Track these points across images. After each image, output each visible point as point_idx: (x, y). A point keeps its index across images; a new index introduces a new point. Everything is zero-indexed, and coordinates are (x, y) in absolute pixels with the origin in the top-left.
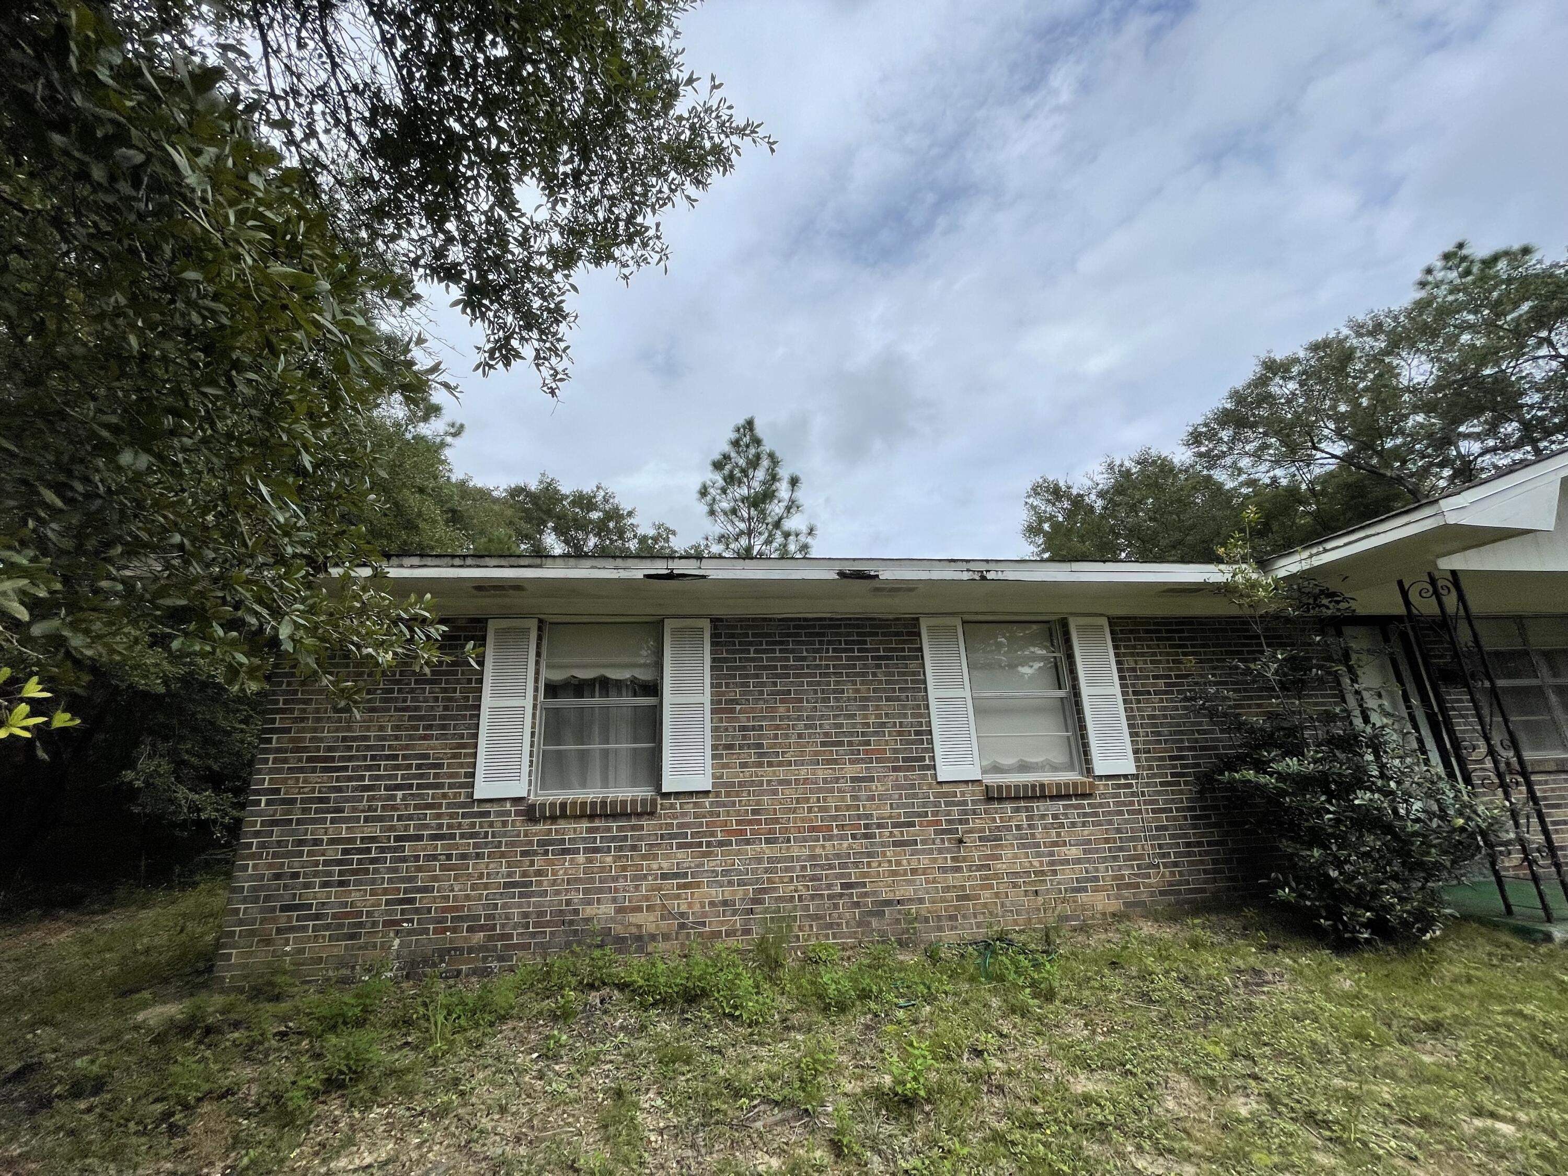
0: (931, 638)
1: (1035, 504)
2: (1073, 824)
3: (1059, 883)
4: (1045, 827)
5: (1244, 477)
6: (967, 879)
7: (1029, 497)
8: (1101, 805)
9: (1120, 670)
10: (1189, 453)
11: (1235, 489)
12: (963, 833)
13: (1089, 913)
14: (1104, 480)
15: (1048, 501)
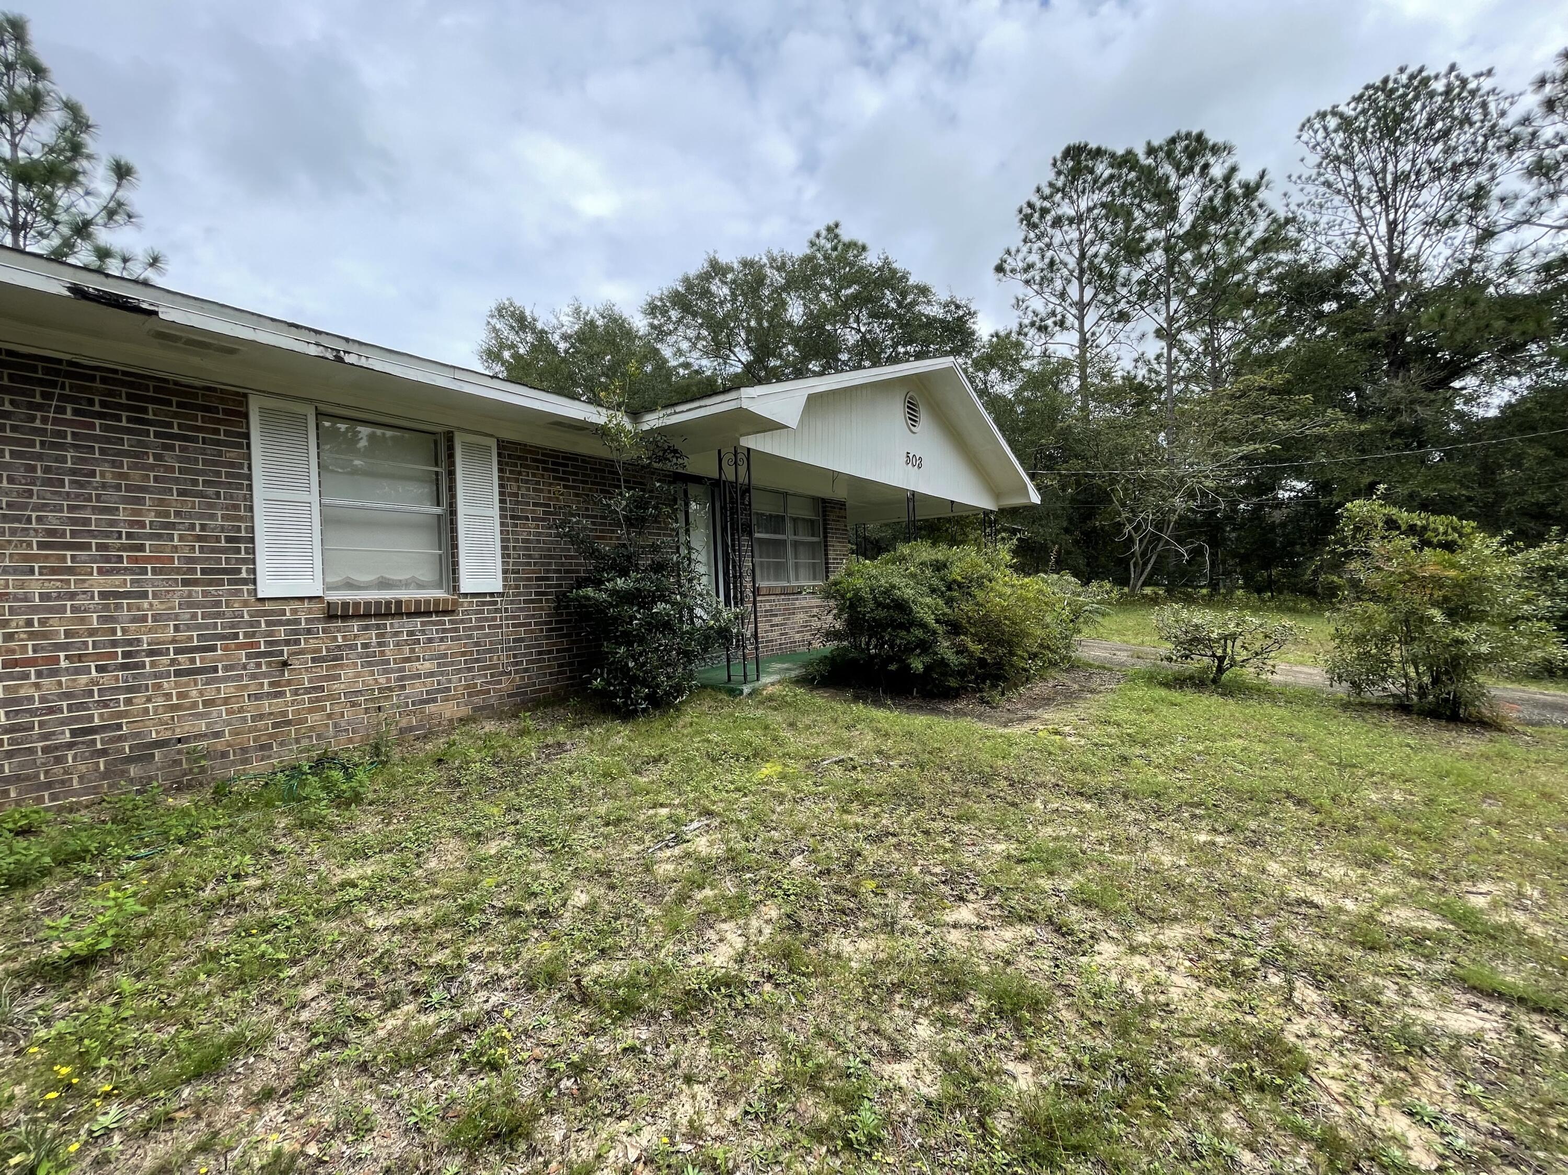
0: (264, 421)
1: (498, 326)
2: (430, 640)
3: (406, 697)
4: (397, 644)
5: (682, 360)
6: (288, 705)
7: (492, 316)
8: (462, 621)
9: (501, 494)
10: (645, 322)
11: (675, 368)
12: (290, 655)
13: (436, 722)
14: (571, 326)
15: (512, 328)
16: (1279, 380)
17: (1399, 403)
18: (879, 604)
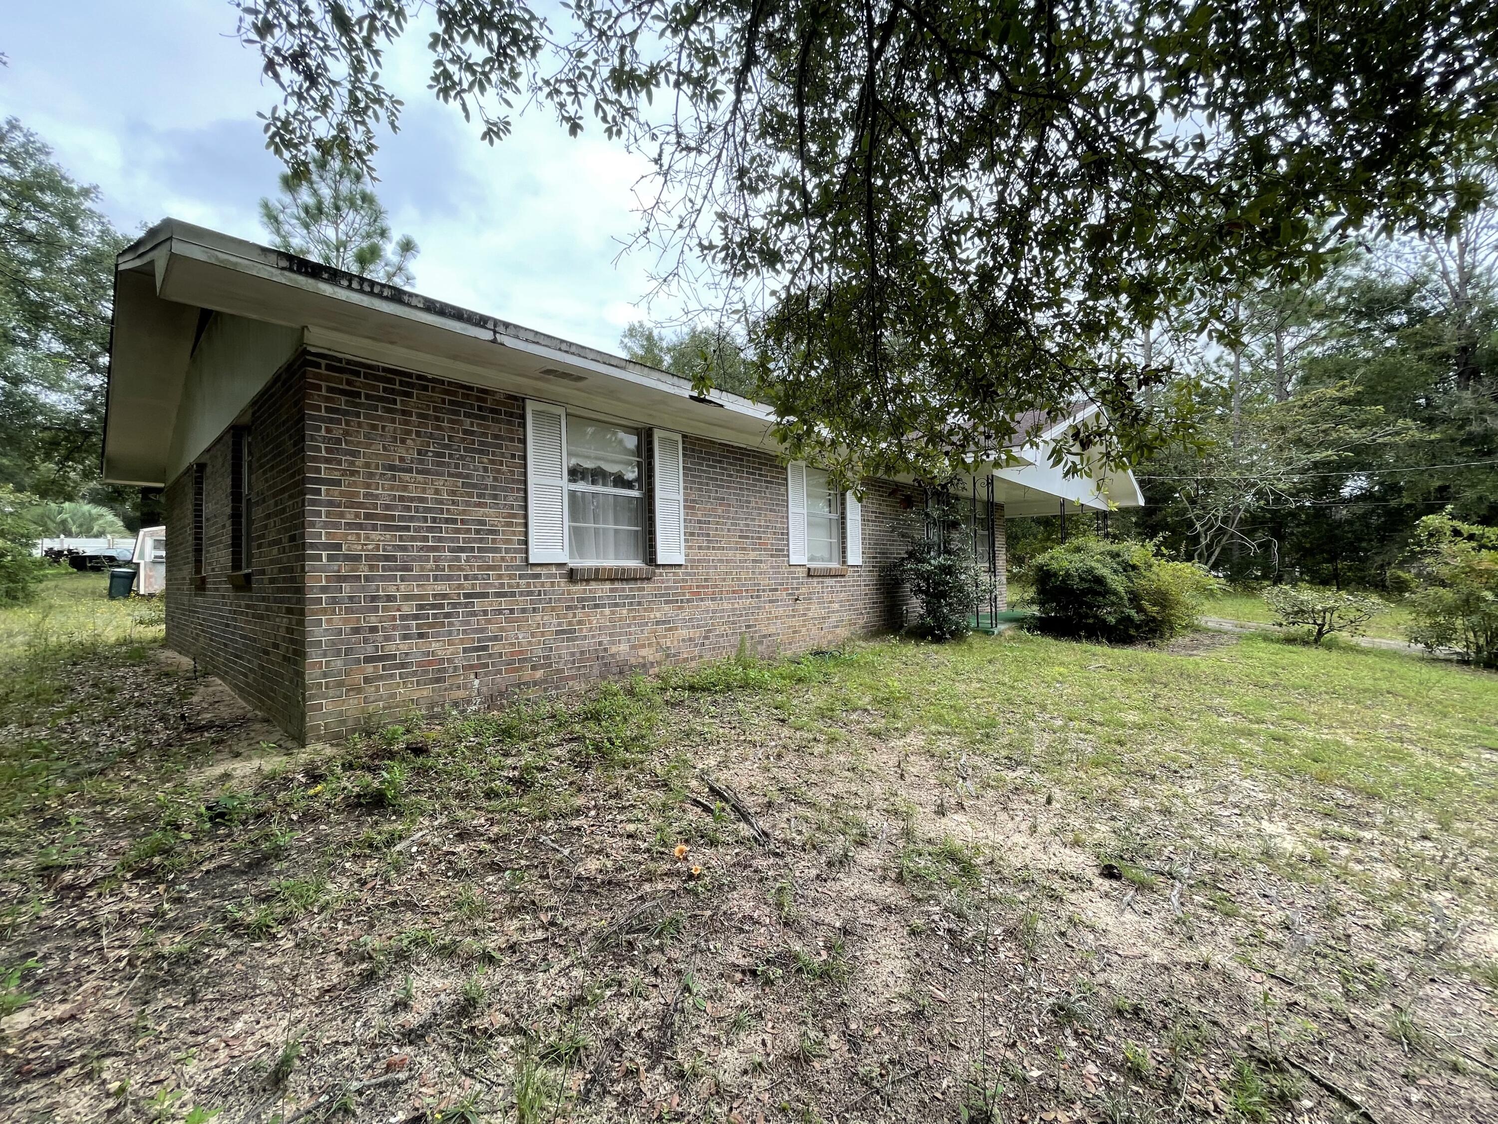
0: (792, 473)
2: (838, 591)
3: (830, 623)
4: (827, 593)
6: (797, 622)
8: (848, 582)
9: (861, 506)
12: (797, 595)
13: (839, 638)
16: (1350, 391)
17: (1469, 413)
18: (1082, 579)
